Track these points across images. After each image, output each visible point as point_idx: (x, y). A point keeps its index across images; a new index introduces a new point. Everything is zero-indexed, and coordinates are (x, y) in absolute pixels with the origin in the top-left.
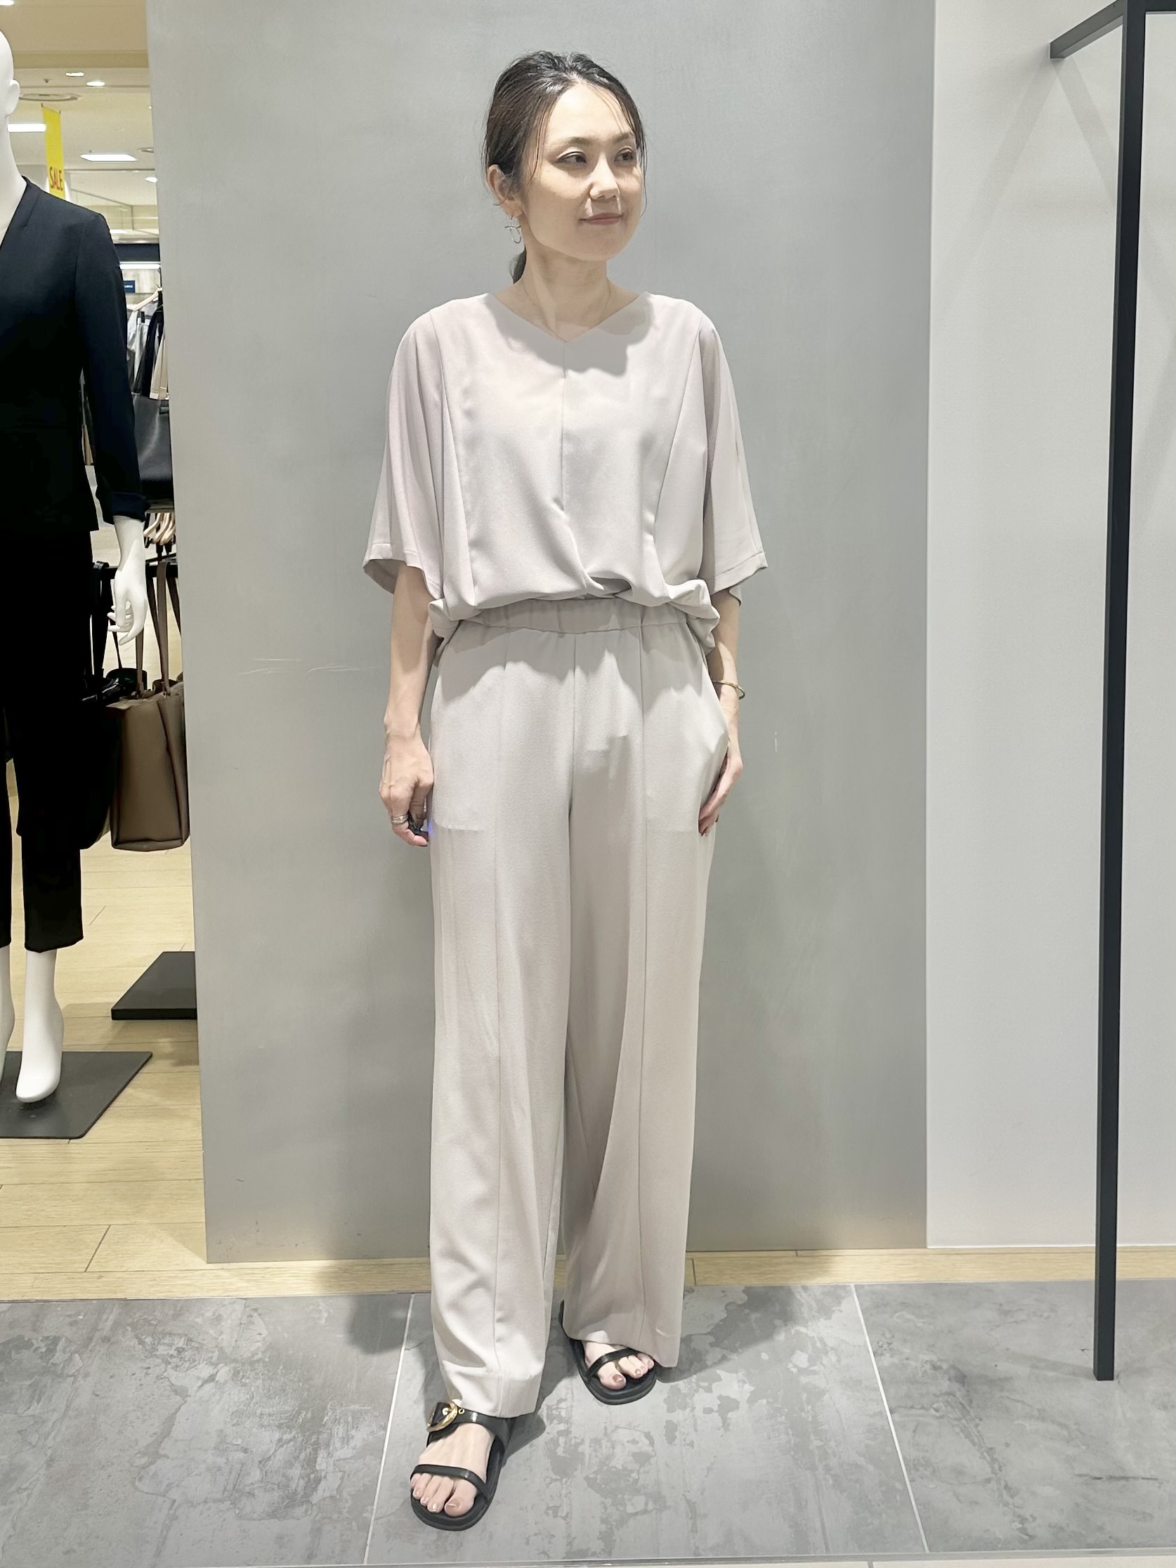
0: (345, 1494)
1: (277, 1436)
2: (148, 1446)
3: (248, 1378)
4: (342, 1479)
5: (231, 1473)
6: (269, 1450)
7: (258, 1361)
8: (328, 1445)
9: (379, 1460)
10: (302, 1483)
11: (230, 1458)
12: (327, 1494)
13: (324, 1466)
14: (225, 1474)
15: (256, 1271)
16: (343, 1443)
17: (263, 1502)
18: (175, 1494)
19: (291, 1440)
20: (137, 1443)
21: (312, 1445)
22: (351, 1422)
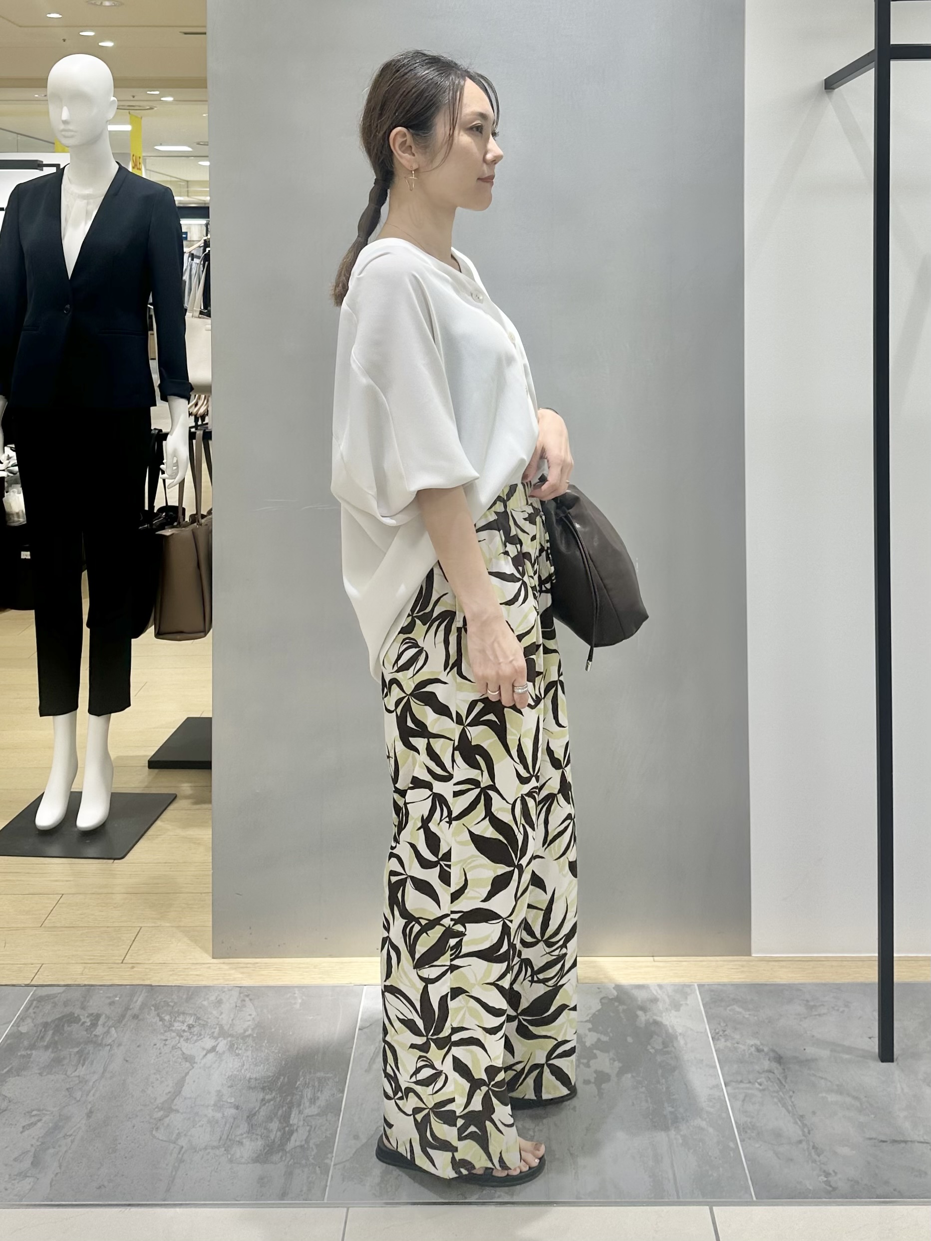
0: (311, 1145)
1: (261, 1096)
2: (163, 1103)
3: (241, 1049)
4: (309, 1131)
5: (225, 1124)
6: (255, 1108)
7: (249, 1036)
8: (299, 1105)
9: (337, 1117)
10: (279, 1134)
11: (226, 1114)
12: (298, 1143)
13: (295, 1121)
14: (221, 1126)
15: (249, 966)
16: (311, 1103)
17: (249, 1149)
18: (183, 1142)
19: (271, 1100)
20: (156, 1100)
21: (287, 1104)
22: (317, 1086)
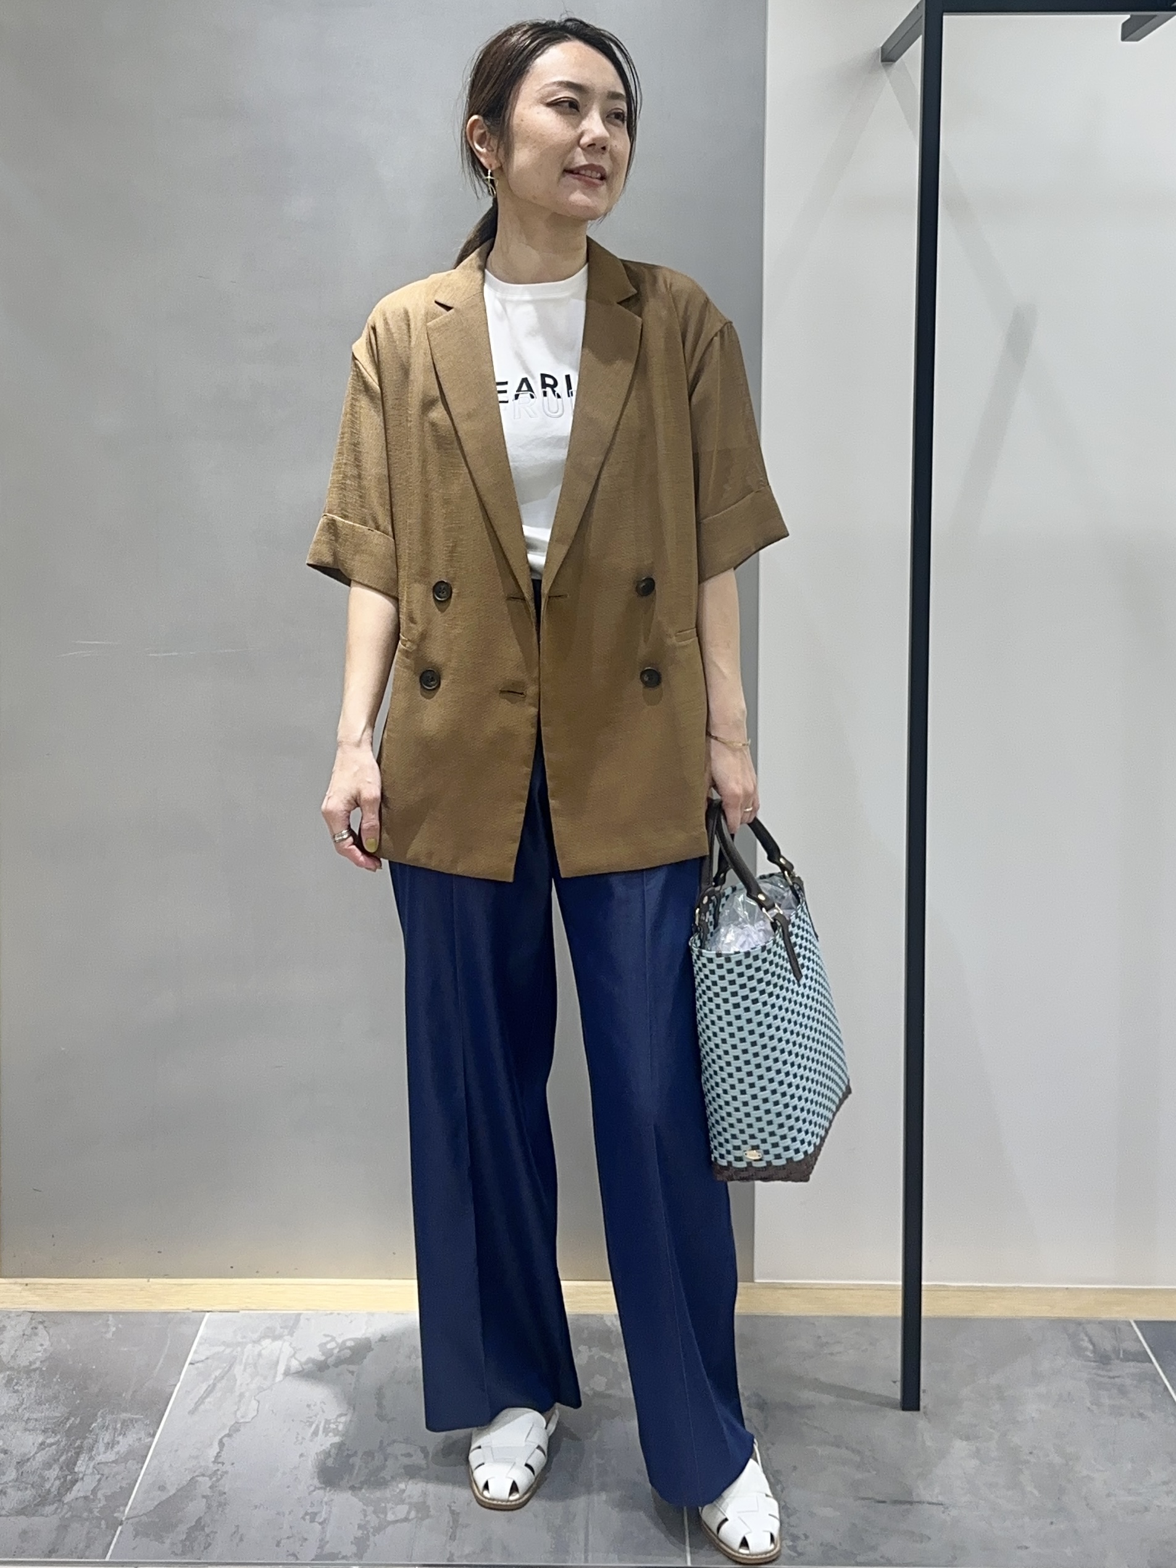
0: (100, 1495)
1: (40, 1439)
3: (21, 1385)
4: (99, 1480)
6: (30, 1452)
7: (35, 1370)
8: (91, 1449)
9: (140, 1466)
10: (57, 1483)
12: (81, 1494)
13: (82, 1469)
15: (49, 1286)
16: (107, 1448)
17: (14, 1500)
19: (54, 1444)
21: (75, 1448)
22: (119, 1429)
